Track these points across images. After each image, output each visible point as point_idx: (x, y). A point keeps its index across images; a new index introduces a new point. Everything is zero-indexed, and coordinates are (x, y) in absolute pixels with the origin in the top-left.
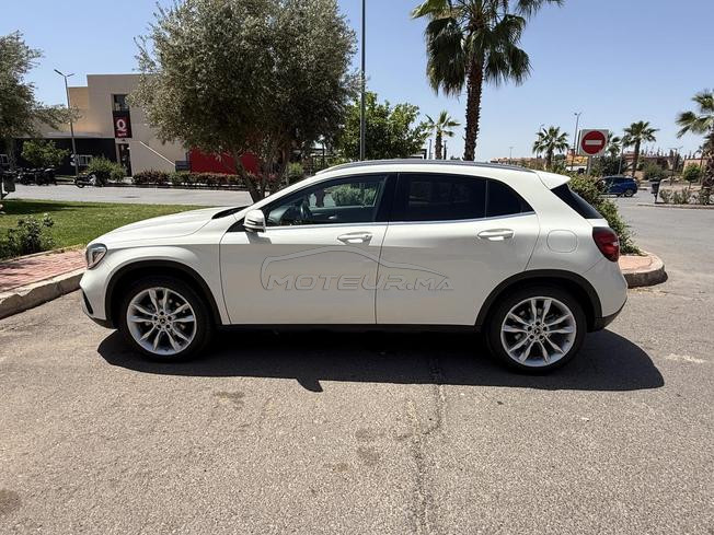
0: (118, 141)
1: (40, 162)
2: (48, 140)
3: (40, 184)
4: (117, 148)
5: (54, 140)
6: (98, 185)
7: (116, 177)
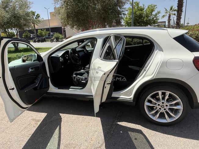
0: (63, 28)
1: (42, 36)
2: (44, 29)
3: (42, 42)
4: (62, 29)
5: (46, 29)
6: (56, 42)
7: (61, 39)
